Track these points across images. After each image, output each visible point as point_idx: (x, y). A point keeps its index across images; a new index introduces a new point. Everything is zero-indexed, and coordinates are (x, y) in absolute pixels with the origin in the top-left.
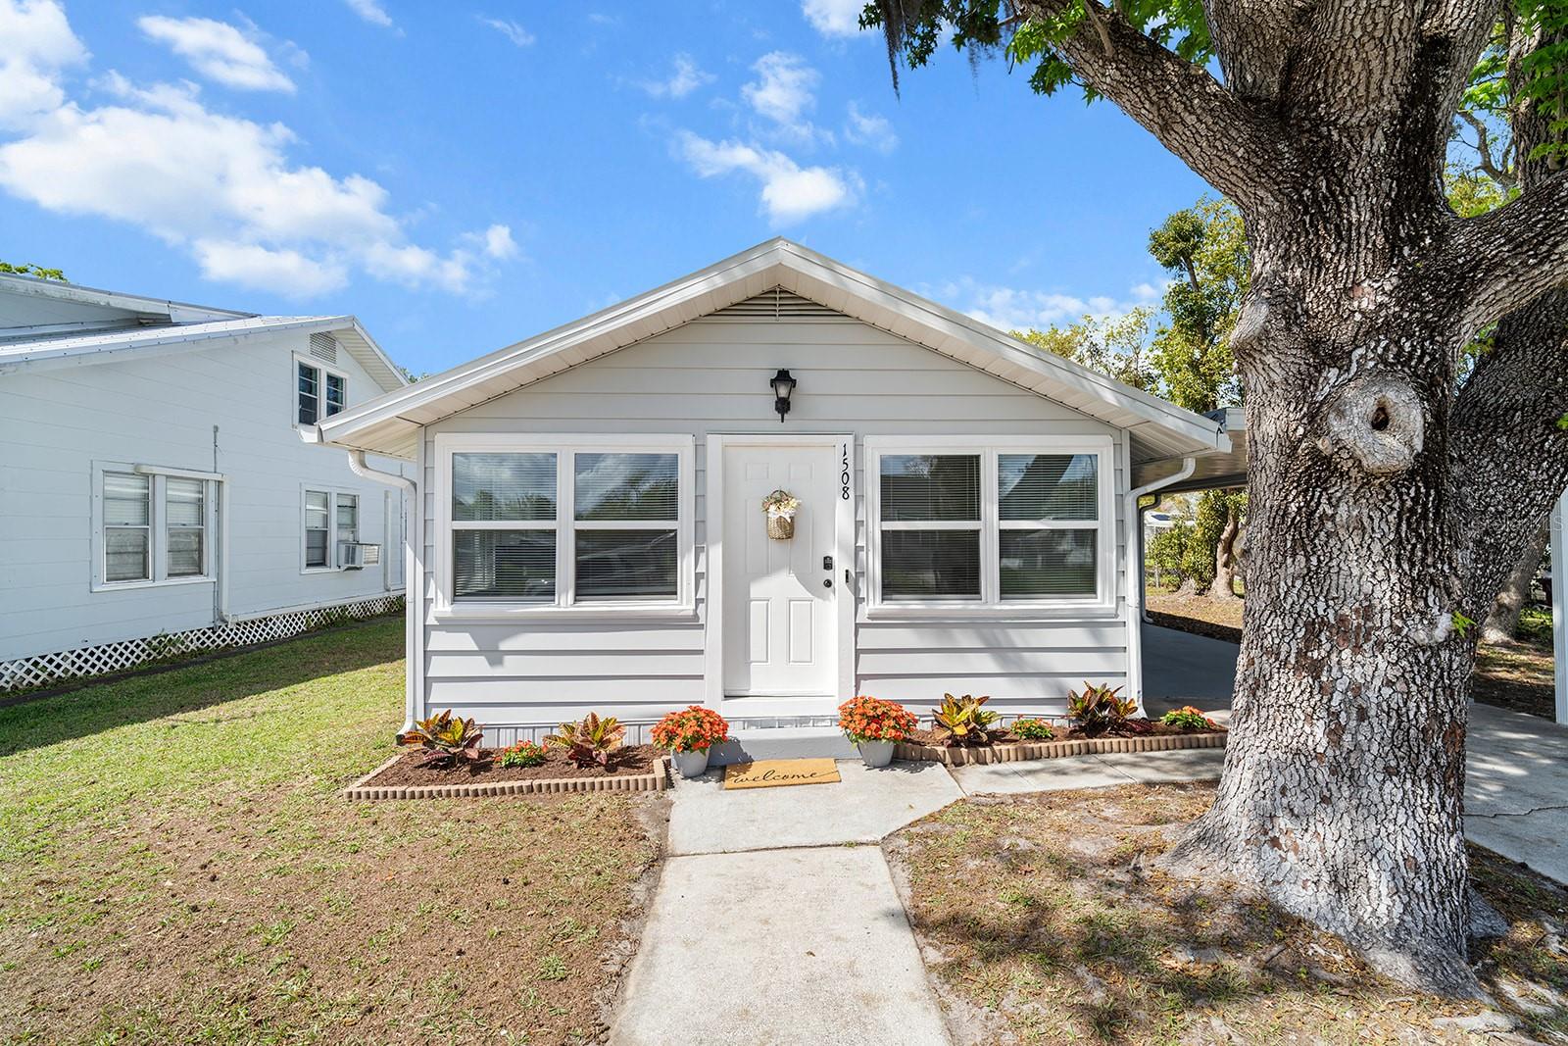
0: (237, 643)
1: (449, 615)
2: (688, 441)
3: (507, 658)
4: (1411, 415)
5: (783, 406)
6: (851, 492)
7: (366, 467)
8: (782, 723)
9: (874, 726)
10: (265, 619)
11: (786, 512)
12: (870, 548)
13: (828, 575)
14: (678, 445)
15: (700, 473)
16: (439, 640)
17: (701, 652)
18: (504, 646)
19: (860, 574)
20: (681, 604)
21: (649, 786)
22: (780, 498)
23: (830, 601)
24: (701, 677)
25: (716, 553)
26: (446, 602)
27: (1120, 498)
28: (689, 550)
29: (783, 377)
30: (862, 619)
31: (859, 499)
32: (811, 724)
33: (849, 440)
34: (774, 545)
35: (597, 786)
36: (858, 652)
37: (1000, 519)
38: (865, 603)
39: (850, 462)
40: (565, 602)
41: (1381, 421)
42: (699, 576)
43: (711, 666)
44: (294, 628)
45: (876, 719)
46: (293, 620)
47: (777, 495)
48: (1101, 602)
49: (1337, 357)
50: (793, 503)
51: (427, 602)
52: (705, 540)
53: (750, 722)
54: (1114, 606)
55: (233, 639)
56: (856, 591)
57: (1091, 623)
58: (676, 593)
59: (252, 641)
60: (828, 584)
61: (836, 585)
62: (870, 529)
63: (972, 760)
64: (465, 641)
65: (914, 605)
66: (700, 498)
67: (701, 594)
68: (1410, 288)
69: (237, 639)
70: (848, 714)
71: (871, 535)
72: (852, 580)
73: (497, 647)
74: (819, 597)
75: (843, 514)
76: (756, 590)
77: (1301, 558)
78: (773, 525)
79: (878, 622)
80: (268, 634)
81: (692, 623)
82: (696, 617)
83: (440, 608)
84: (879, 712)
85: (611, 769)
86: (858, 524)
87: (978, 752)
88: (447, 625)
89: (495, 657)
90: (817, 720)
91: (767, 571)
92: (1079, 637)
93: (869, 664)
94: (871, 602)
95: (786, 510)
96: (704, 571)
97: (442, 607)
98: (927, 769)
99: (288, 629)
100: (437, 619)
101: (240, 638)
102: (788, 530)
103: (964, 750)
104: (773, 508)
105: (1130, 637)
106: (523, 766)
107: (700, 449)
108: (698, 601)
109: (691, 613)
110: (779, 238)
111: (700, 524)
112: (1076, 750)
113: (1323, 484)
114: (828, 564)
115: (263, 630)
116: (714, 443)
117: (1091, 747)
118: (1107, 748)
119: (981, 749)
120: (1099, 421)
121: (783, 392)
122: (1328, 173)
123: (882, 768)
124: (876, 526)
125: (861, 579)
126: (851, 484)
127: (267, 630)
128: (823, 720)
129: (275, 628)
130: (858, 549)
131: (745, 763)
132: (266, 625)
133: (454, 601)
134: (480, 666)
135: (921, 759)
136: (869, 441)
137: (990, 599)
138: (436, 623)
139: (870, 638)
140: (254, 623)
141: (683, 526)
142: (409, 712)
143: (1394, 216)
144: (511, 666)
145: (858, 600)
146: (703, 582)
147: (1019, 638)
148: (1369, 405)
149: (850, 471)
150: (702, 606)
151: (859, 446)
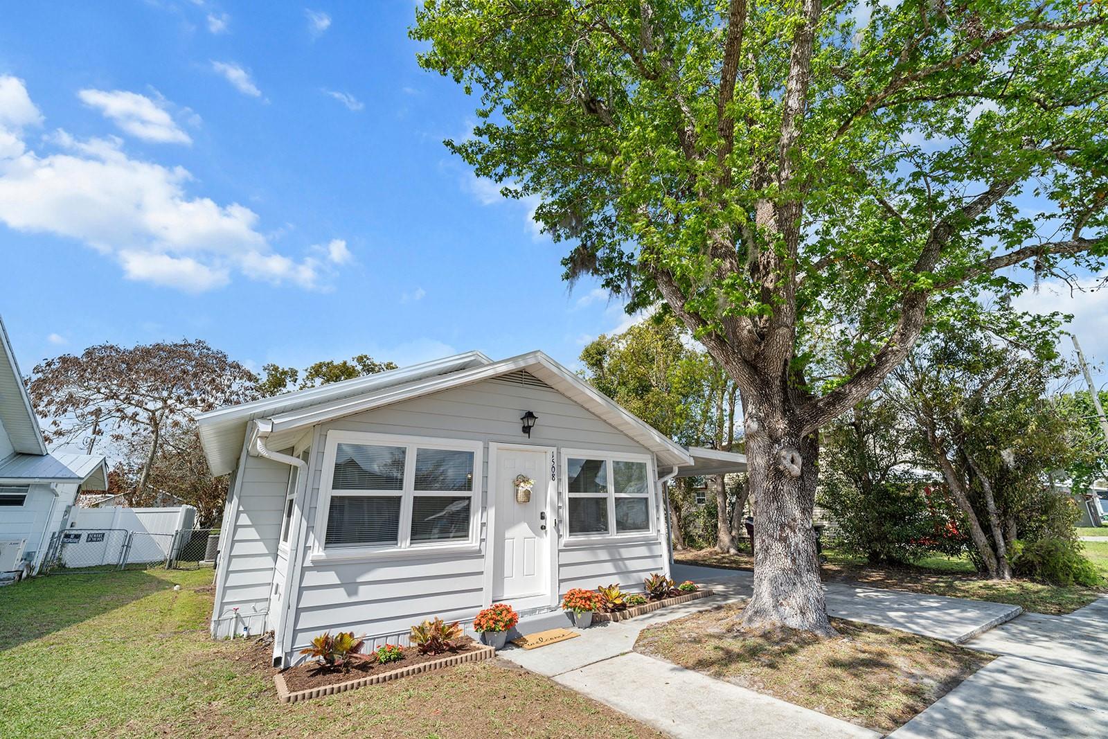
1: (321, 558)
2: (480, 444)
3: (361, 588)
4: (799, 460)
5: (527, 430)
6: (556, 477)
11: (528, 487)
12: (564, 507)
13: (543, 522)
14: (476, 447)
15: (486, 463)
16: (311, 578)
17: (480, 573)
18: (361, 579)
19: (560, 521)
20: (471, 543)
22: (523, 479)
23: (545, 537)
24: (481, 590)
25: (492, 512)
26: (321, 549)
27: (655, 483)
28: (478, 511)
29: (531, 415)
30: (561, 547)
31: (559, 480)
33: (555, 449)
34: (519, 506)
36: (560, 566)
37: (615, 492)
38: (562, 538)
39: (555, 461)
40: (404, 545)
41: (793, 461)
42: (483, 525)
43: (486, 582)
47: (521, 477)
48: (651, 533)
49: (777, 441)
50: (532, 483)
51: (307, 549)
52: (487, 503)
54: (657, 535)
56: (558, 531)
57: (649, 543)
58: (468, 536)
60: (543, 528)
61: (548, 528)
62: (564, 497)
63: (612, 619)
64: (331, 577)
65: (581, 538)
66: (485, 478)
67: (483, 537)
68: (791, 423)
71: (564, 500)
72: (557, 525)
73: (356, 580)
74: (538, 536)
75: (553, 488)
76: (508, 534)
77: (775, 503)
79: (569, 548)
81: (477, 555)
82: (480, 550)
83: (316, 553)
86: (558, 494)
88: (319, 566)
89: (352, 588)
90: (541, 609)
91: (514, 523)
92: (643, 551)
93: (565, 573)
94: (565, 537)
96: (485, 522)
97: (318, 552)
103: (610, 615)
105: (664, 550)
107: (486, 449)
108: (482, 540)
109: (477, 548)
111: (485, 493)
113: (780, 479)
114: (543, 517)
116: (493, 446)
117: (664, 604)
118: (669, 603)
119: (624, 612)
120: (646, 448)
122: (768, 388)
124: (566, 496)
125: (560, 524)
126: (555, 473)
128: (544, 609)
130: (558, 508)
133: (326, 547)
134: (339, 595)
136: (563, 450)
137: (613, 535)
138: (311, 565)
139: (565, 558)
141: (475, 494)
143: (784, 402)
144: (363, 593)
145: (559, 536)
146: (484, 528)
147: (625, 553)
148: (789, 458)
149: (555, 466)
150: (483, 543)
151: (559, 453)
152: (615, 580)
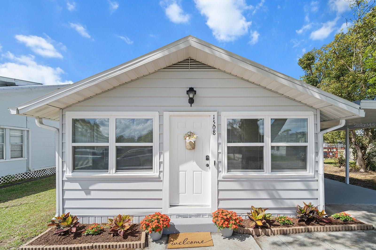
0: (34, 177)
1: (71, 177)
2: (157, 114)
3: (92, 192)
5: (191, 101)
6: (216, 132)
7: (43, 124)
8: (191, 216)
9: (226, 223)
10: (44, 170)
11: (192, 140)
12: (223, 153)
13: (207, 162)
14: (154, 115)
15: (161, 126)
16: (67, 186)
17: (161, 190)
18: (91, 188)
19: (220, 162)
20: (153, 173)
21: (138, 247)
22: (190, 135)
23: (208, 171)
24: (161, 199)
25: (167, 155)
26: (70, 172)
27: (316, 134)
28: (157, 154)
29: (191, 90)
30: (220, 178)
31: (219, 135)
32: (201, 216)
33: (215, 113)
34: (187, 151)
35: (118, 246)
36: (219, 191)
37: (271, 142)
38: (221, 173)
39: (216, 121)
40: (112, 172)
42: (160, 163)
43: (165, 195)
44: (53, 172)
45: (228, 220)
46: (53, 170)
47: (189, 134)
48: (308, 173)
50: (195, 136)
51: (63, 172)
52: (163, 150)
53: (179, 216)
54: (314, 174)
55: (33, 176)
56: (218, 168)
57: (304, 180)
58: (152, 169)
59: (39, 176)
60: (208, 165)
61: (210, 166)
62: (223, 146)
63: (263, 234)
64: (77, 186)
65: (238, 173)
66: (161, 135)
67: (161, 170)
69: (34, 176)
70: (216, 216)
71: (223, 148)
72: (217, 164)
73: (88, 188)
74: (204, 170)
75: (213, 141)
76: (181, 168)
78: (188, 144)
79: (226, 180)
80: (45, 174)
81: (158, 180)
82: (159, 177)
83: (68, 174)
84: (228, 216)
85: (125, 237)
86: (219, 144)
87: (266, 231)
88: (70, 180)
89: (88, 192)
90: (204, 215)
91: (186, 161)
92: (299, 185)
93: (223, 195)
94: (223, 173)
95: (192, 139)
96: (162, 161)
97: (69, 174)
98: (247, 238)
99: (51, 172)
100: (67, 178)
101: (36, 175)
102: (193, 146)
103: (260, 230)
104: (187, 138)
105: (321, 185)
106: (93, 235)
107: (161, 117)
108: (160, 172)
109: (158, 176)
110: (190, 36)
111: (161, 144)
112: (304, 230)
114: (207, 158)
115: (43, 173)
116: (166, 115)
117: (310, 229)
118: (316, 230)
119: (267, 230)
120: (308, 106)
121: (191, 96)
123: (230, 238)
124: (225, 145)
125: (220, 164)
126: (216, 130)
127: (45, 173)
128: (206, 215)
129: (47, 172)
130: (219, 153)
131: (176, 234)
132: (44, 171)
133: (73, 172)
134: (82, 194)
135: (244, 233)
136: (223, 114)
137: (267, 171)
138: (66, 179)
139: (223, 185)
140: (40, 171)
141: (155, 145)
142: (57, 211)
144: (94, 194)
145: (219, 172)
146: (162, 165)
147: (279, 186)
149: (216, 125)
150: (162, 174)
151: (219, 115)
152: (269, 204)
